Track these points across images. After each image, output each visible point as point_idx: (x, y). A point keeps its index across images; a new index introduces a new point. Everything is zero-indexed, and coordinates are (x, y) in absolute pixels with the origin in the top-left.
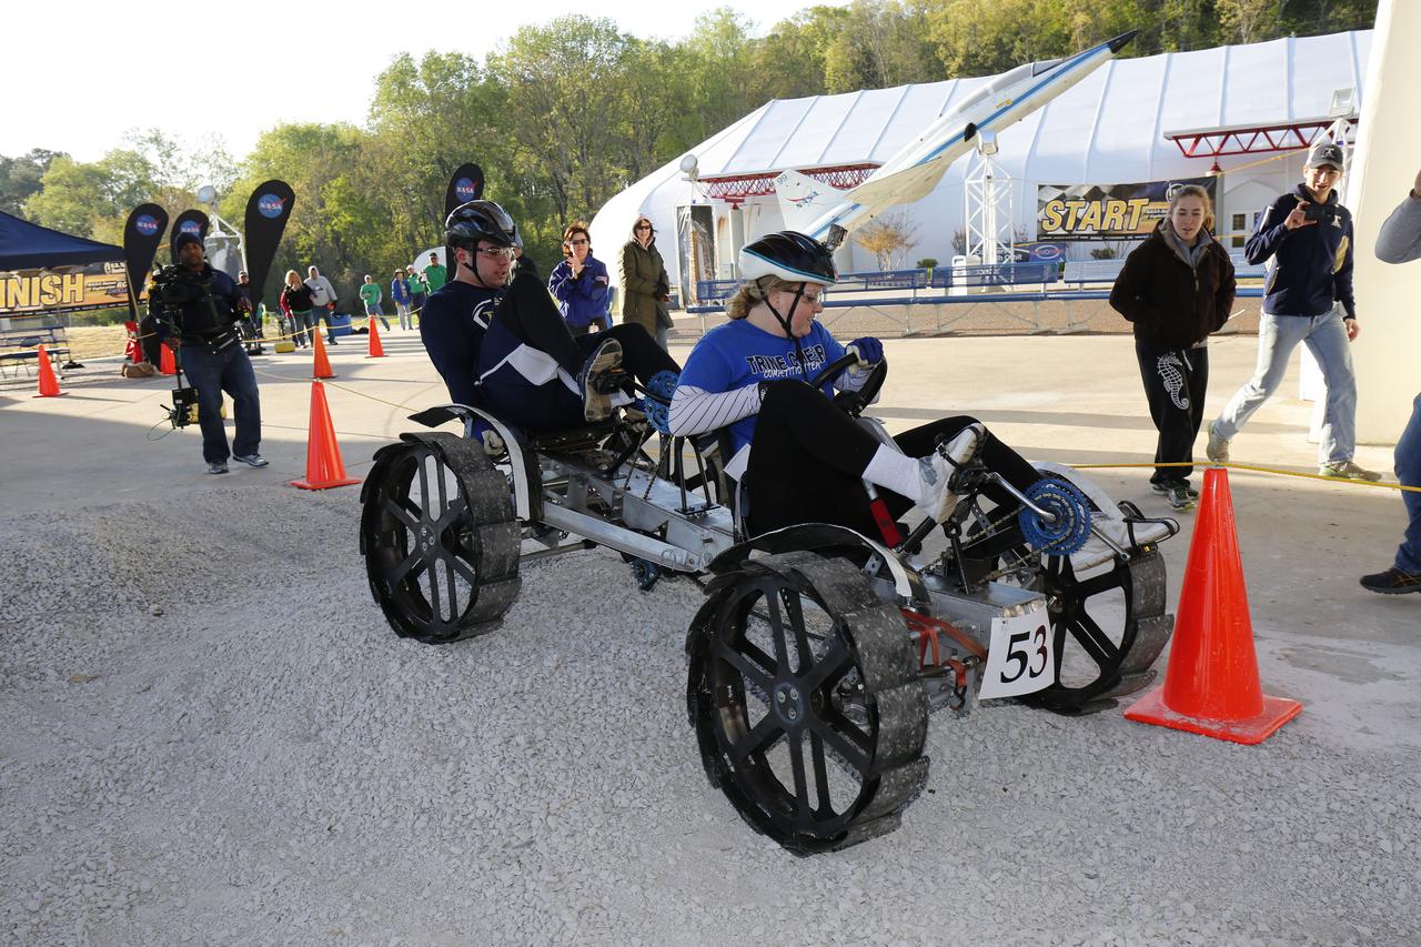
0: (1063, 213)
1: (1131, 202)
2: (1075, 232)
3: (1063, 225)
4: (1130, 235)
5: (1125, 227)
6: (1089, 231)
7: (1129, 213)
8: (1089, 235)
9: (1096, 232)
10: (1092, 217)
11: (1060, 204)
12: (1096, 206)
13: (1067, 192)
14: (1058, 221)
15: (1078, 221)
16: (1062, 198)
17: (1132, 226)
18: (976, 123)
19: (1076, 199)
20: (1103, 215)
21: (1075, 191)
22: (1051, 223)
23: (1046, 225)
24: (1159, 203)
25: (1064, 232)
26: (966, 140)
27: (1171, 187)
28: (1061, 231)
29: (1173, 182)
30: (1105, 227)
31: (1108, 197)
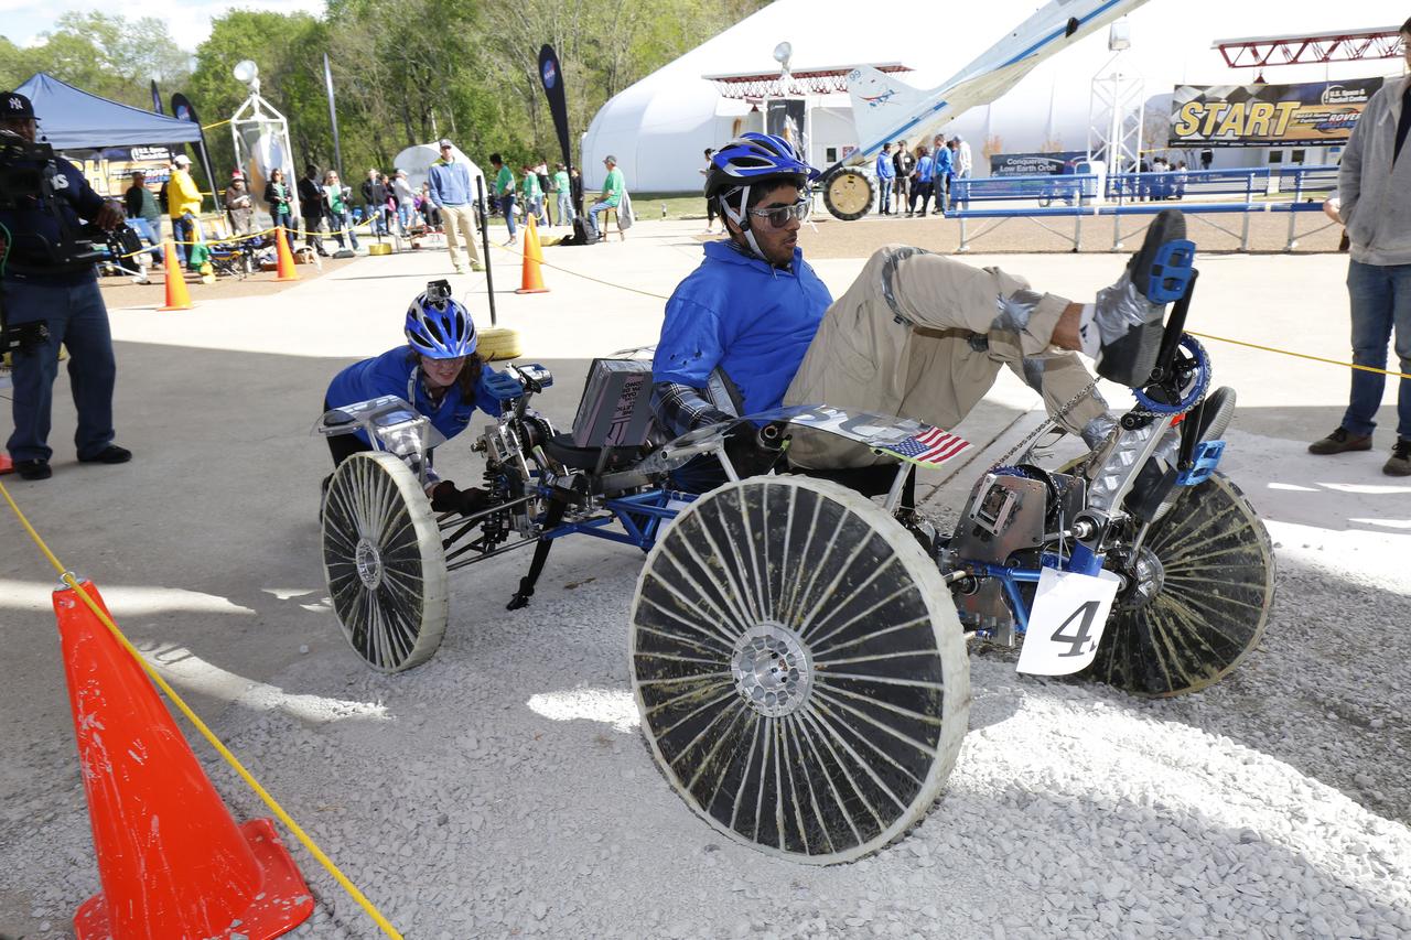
0: (1200, 116)
1: (1280, 105)
2: (1212, 138)
3: (1200, 130)
4: (1276, 141)
5: (1271, 133)
6: (1229, 136)
7: (1276, 116)
8: (1229, 141)
9: (1237, 138)
10: (1234, 121)
11: (1198, 107)
12: (1239, 108)
13: (1207, 93)
14: (1195, 124)
15: (1217, 126)
16: (1201, 100)
17: (1279, 132)
18: (1079, 17)
19: (1217, 101)
20: (1246, 118)
21: (1215, 92)
22: (1186, 128)
23: (1180, 130)
24: (1315, 107)
25: (1202, 138)
26: (1068, 35)
27: (1329, 88)
28: (1197, 137)
29: (1331, 83)
30: (1248, 133)
31: (1254, 99)
